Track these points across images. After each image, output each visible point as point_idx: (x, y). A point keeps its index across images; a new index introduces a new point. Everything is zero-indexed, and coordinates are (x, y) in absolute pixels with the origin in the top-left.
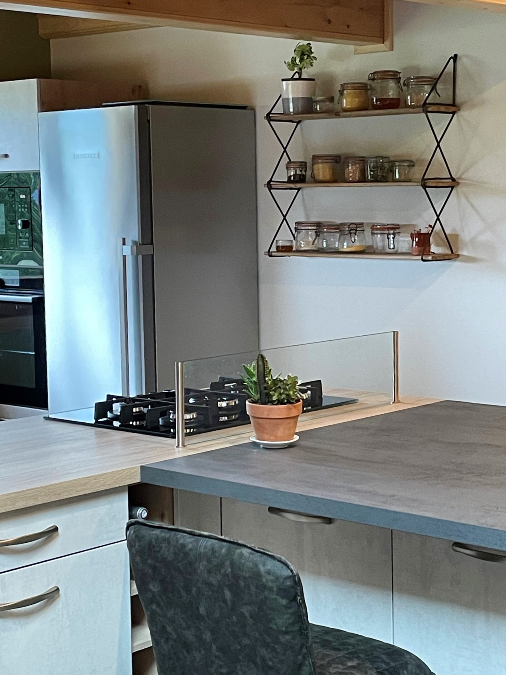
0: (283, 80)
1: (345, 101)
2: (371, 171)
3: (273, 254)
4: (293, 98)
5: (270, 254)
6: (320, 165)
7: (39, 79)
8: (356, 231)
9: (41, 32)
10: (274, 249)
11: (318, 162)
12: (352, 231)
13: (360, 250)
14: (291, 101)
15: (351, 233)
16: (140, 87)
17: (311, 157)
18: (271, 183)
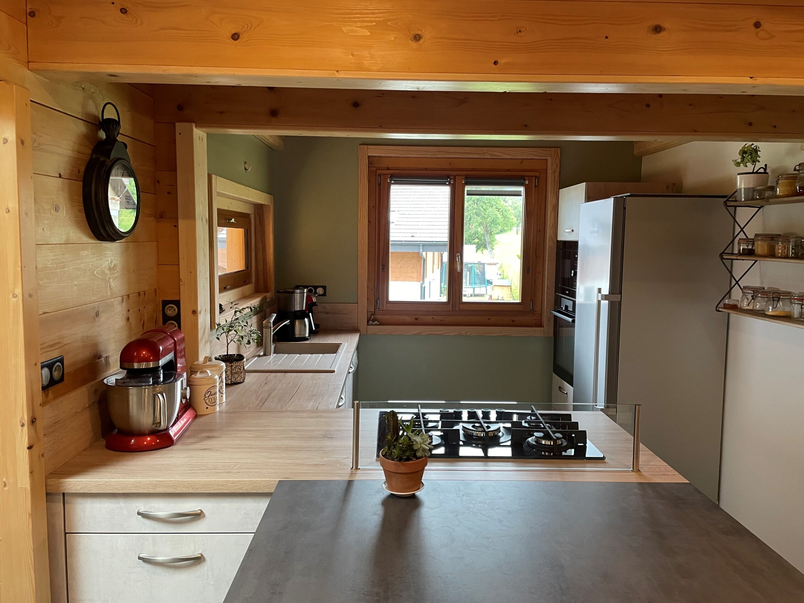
0: (739, 174)
1: (778, 189)
2: (792, 249)
3: (720, 309)
4: (745, 189)
5: (717, 309)
6: (759, 242)
7: (587, 183)
8: (779, 298)
9: (635, 152)
10: (721, 305)
11: (757, 239)
12: (774, 299)
13: (783, 315)
14: (743, 190)
15: (774, 300)
16: (674, 184)
17: (754, 235)
18: (723, 254)
